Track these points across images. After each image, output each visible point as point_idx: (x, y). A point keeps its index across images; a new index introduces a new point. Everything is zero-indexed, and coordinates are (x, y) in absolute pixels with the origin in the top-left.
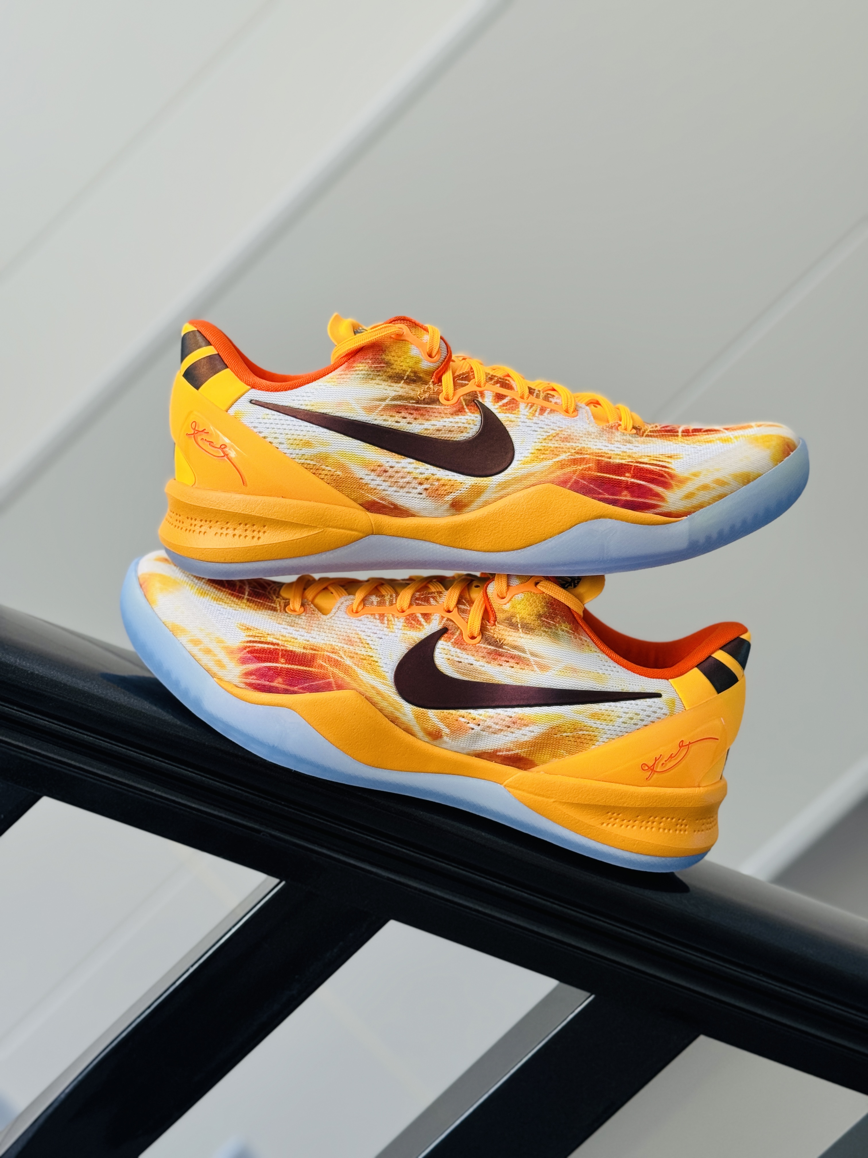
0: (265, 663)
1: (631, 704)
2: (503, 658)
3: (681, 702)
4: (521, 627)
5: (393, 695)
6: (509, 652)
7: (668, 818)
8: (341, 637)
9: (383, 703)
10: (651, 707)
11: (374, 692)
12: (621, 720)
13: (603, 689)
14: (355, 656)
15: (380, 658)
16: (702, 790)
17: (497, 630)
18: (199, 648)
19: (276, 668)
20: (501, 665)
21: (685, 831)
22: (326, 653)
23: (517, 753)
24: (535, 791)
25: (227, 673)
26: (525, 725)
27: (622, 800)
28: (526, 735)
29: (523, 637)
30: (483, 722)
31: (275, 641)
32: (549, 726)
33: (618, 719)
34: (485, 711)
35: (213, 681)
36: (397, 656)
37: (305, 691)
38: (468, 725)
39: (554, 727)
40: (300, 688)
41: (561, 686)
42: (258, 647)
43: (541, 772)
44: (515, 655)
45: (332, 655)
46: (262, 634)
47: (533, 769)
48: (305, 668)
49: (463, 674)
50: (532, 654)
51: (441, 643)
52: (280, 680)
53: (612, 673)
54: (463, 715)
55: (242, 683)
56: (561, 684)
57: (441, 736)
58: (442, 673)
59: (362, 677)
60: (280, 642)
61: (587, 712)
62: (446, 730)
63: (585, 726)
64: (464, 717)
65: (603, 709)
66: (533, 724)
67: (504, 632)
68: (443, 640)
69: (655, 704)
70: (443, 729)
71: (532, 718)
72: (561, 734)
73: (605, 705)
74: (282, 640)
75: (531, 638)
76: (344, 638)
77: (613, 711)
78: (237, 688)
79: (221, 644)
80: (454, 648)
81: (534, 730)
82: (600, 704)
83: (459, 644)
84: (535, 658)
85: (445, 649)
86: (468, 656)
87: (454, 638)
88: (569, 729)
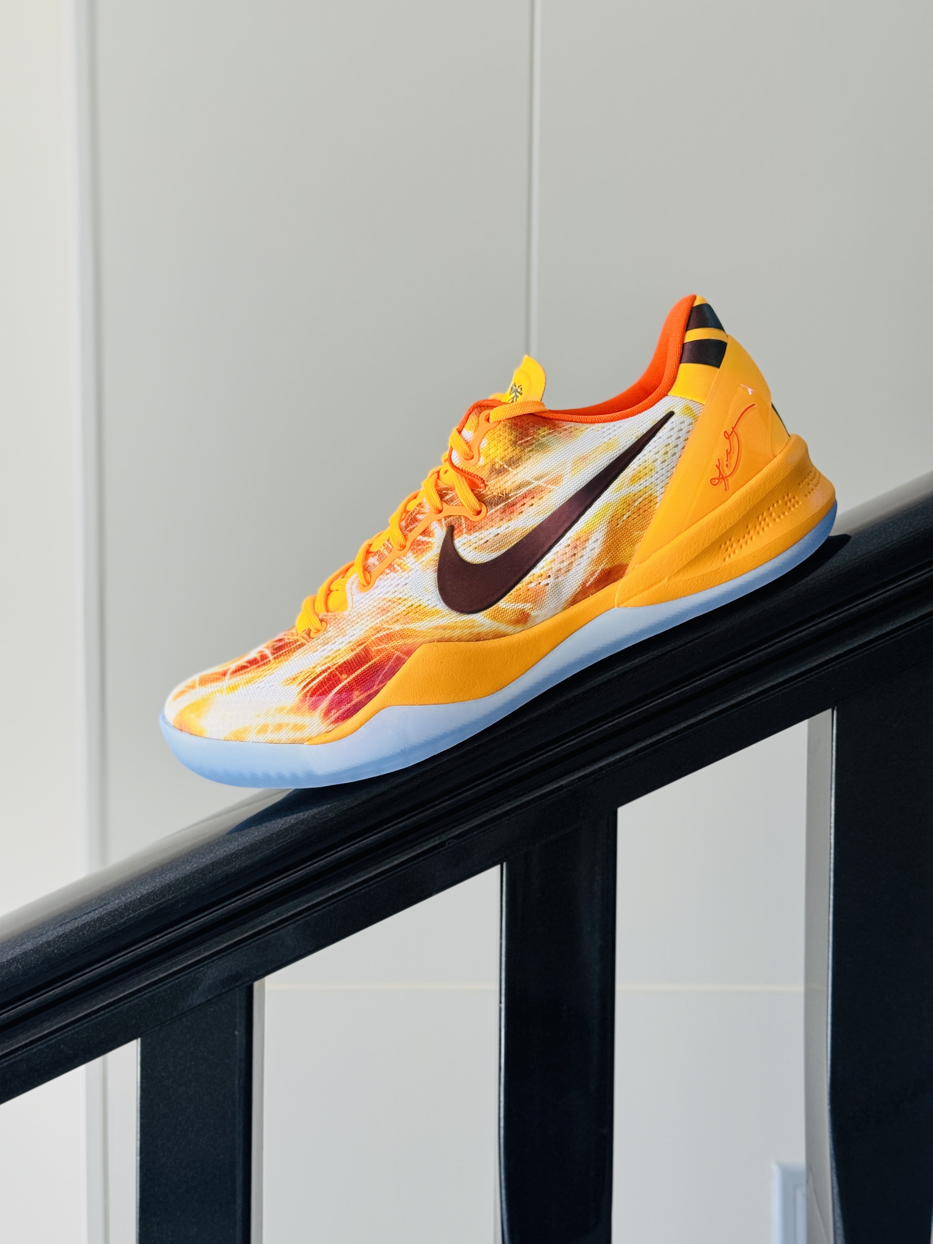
0: (333, 691)
1: (655, 441)
2: (518, 505)
3: (694, 403)
4: (508, 466)
5: (458, 619)
6: (517, 496)
7: (773, 505)
8: (374, 614)
9: (456, 633)
10: (673, 428)
11: (440, 631)
12: (659, 462)
13: (620, 451)
14: (399, 617)
15: (420, 600)
16: (780, 457)
17: (492, 488)
18: (270, 731)
19: (344, 687)
20: (522, 512)
21: (798, 502)
22: (373, 638)
23: (603, 570)
24: (645, 586)
25: (310, 730)
26: (586, 541)
27: (722, 525)
28: (594, 548)
29: (518, 473)
30: (551, 571)
31: (324, 668)
32: (605, 523)
33: (656, 463)
34: (544, 561)
35: (305, 746)
36: (432, 585)
37: (384, 683)
38: (541, 584)
39: (611, 519)
40: (378, 685)
41: (585, 481)
42: (315, 684)
43: (636, 566)
44: (525, 493)
45: (378, 635)
46: (308, 672)
47: (627, 571)
48: (367, 665)
49: (498, 549)
50: (537, 479)
51: (458, 541)
52: (356, 693)
53: (616, 433)
54: (529, 581)
55: (329, 725)
56: (583, 480)
57: (528, 615)
58: (481, 564)
59: (419, 629)
60: (329, 665)
61: (625, 481)
62: (527, 606)
63: (634, 495)
64: (531, 583)
65: (636, 467)
66: (591, 534)
67: (498, 484)
68: (457, 537)
69: (674, 423)
70: (524, 608)
71: (586, 529)
72: (622, 520)
73: (634, 463)
74: (329, 662)
75: (524, 467)
76: (376, 612)
77: (645, 461)
78: (329, 733)
79: (284, 711)
80: (472, 535)
81: (597, 538)
82: (630, 466)
83: (472, 528)
84: (543, 480)
85: (465, 544)
86: (488, 531)
87: (464, 527)
88: (624, 510)
